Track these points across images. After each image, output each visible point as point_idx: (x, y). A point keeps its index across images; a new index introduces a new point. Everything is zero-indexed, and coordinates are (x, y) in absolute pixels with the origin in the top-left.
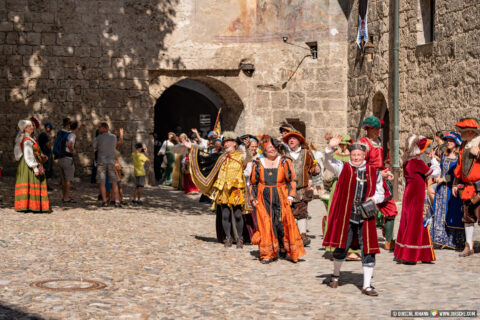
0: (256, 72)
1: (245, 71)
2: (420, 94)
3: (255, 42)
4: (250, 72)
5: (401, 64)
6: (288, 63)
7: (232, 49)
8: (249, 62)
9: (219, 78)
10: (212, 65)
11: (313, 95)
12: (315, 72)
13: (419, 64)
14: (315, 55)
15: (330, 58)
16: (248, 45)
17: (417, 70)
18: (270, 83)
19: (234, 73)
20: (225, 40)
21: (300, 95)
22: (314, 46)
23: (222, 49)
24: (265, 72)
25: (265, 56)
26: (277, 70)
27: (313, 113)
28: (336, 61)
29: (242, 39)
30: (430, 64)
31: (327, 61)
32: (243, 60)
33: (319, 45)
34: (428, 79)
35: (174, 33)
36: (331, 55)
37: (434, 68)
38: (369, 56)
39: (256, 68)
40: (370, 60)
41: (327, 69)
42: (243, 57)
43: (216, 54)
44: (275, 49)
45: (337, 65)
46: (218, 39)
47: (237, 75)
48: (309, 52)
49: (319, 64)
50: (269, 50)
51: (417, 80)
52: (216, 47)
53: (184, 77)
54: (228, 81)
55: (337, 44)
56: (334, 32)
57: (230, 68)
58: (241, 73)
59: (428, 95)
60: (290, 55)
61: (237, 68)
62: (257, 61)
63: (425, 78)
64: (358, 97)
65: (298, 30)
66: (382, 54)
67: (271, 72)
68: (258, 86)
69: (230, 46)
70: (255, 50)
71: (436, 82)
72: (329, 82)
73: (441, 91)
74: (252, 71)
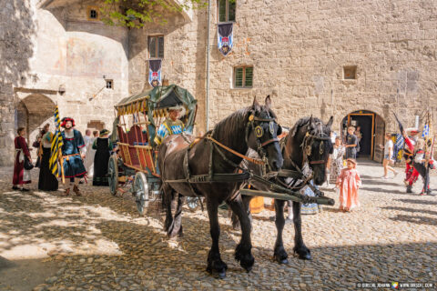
0: (66, 93)
3: (66, 75)
4: (62, 93)
6: (92, 89)
7: (56, 79)
8: (63, 87)
10: (47, 87)
13: (233, 97)
14: (109, 87)
16: (63, 77)
17: (231, 100)
18: (77, 100)
19: (55, 93)
20: (53, 73)
21: (101, 108)
22: (108, 82)
24: (74, 94)
25: (74, 84)
26: (83, 93)
27: (110, 117)
29: (61, 73)
30: (247, 98)
31: (119, 90)
33: (114, 82)
39: (66, 90)
42: (61, 84)
44: (82, 81)
46: (49, 71)
48: (105, 85)
49: (114, 92)
50: (77, 81)
51: (230, 104)
53: (30, 94)
54: (52, 97)
55: (124, 82)
57: (54, 90)
60: (93, 85)
61: (57, 90)
63: (240, 104)
67: (78, 94)
68: (68, 101)
70: (66, 80)
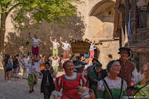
1: (100, 44)
11: (114, 49)
21: (111, 49)
27: (114, 53)
35: (85, 35)
69: (97, 38)
74: (102, 44)
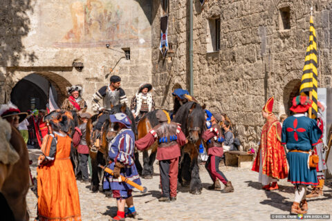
0: (85, 69)
2: (210, 85)
3: (83, 47)
4: (80, 68)
5: (195, 65)
6: (109, 62)
7: (67, 52)
8: (79, 61)
9: (58, 73)
10: (53, 63)
12: (128, 69)
13: (209, 65)
14: (128, 57)
15: (140, 59)
16: (78, 49)
17: (207, 69)
18: (95, 76)
19: (69, 69)
20: (62, 46)
22: (127, 51)
23: (60, 52)
24: (92, 69)
25: (92, 57)
26: (100, 67)
28: (144, 61)
29: (75, 45)
30: (217, 65)
31: (137, 61)
32: (75, 60)
33: (131, 50)
34: (216, 76)
36: (140, 57)
37: (220, 68)
38: (170, 58)
39: (84, 65)
40: (170, 61)
41: (137, 67)
42: (75, 58)
43: (56, 56)
44: (99, 52)
45: (144, 64)
46: (56, 45)
47: (71, 71)
48: (124, 55)
49: (131, 64)
50: (94, 53)
51: (207, 76)
52: (56, 50)
53: (32, 72)
54: (65, 74)
55: (144, 49)
56: (142, 41)
57: (66, 66)
58: (74, 69)
59: (216, 87)
60: (110, 57)
61: (71, 65)
62: (85, 61)
63: (214, 75)
64: (160, 87)
65: (115, 39)
66: (180, 57)
67: (96, 69)
68: (86, 79)
70: (84, 53)
71: (221, 78)
72: (139, 76)
73: (226, 84)
